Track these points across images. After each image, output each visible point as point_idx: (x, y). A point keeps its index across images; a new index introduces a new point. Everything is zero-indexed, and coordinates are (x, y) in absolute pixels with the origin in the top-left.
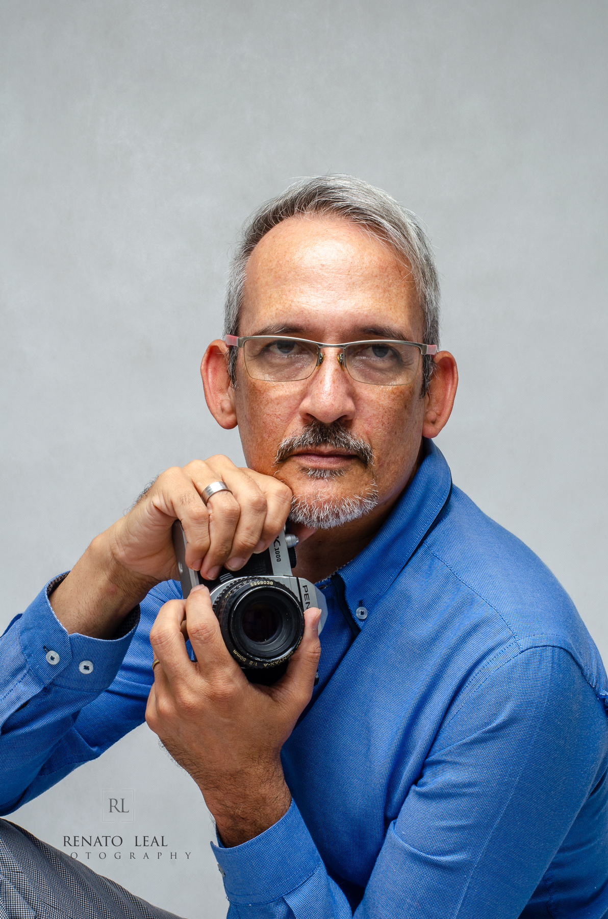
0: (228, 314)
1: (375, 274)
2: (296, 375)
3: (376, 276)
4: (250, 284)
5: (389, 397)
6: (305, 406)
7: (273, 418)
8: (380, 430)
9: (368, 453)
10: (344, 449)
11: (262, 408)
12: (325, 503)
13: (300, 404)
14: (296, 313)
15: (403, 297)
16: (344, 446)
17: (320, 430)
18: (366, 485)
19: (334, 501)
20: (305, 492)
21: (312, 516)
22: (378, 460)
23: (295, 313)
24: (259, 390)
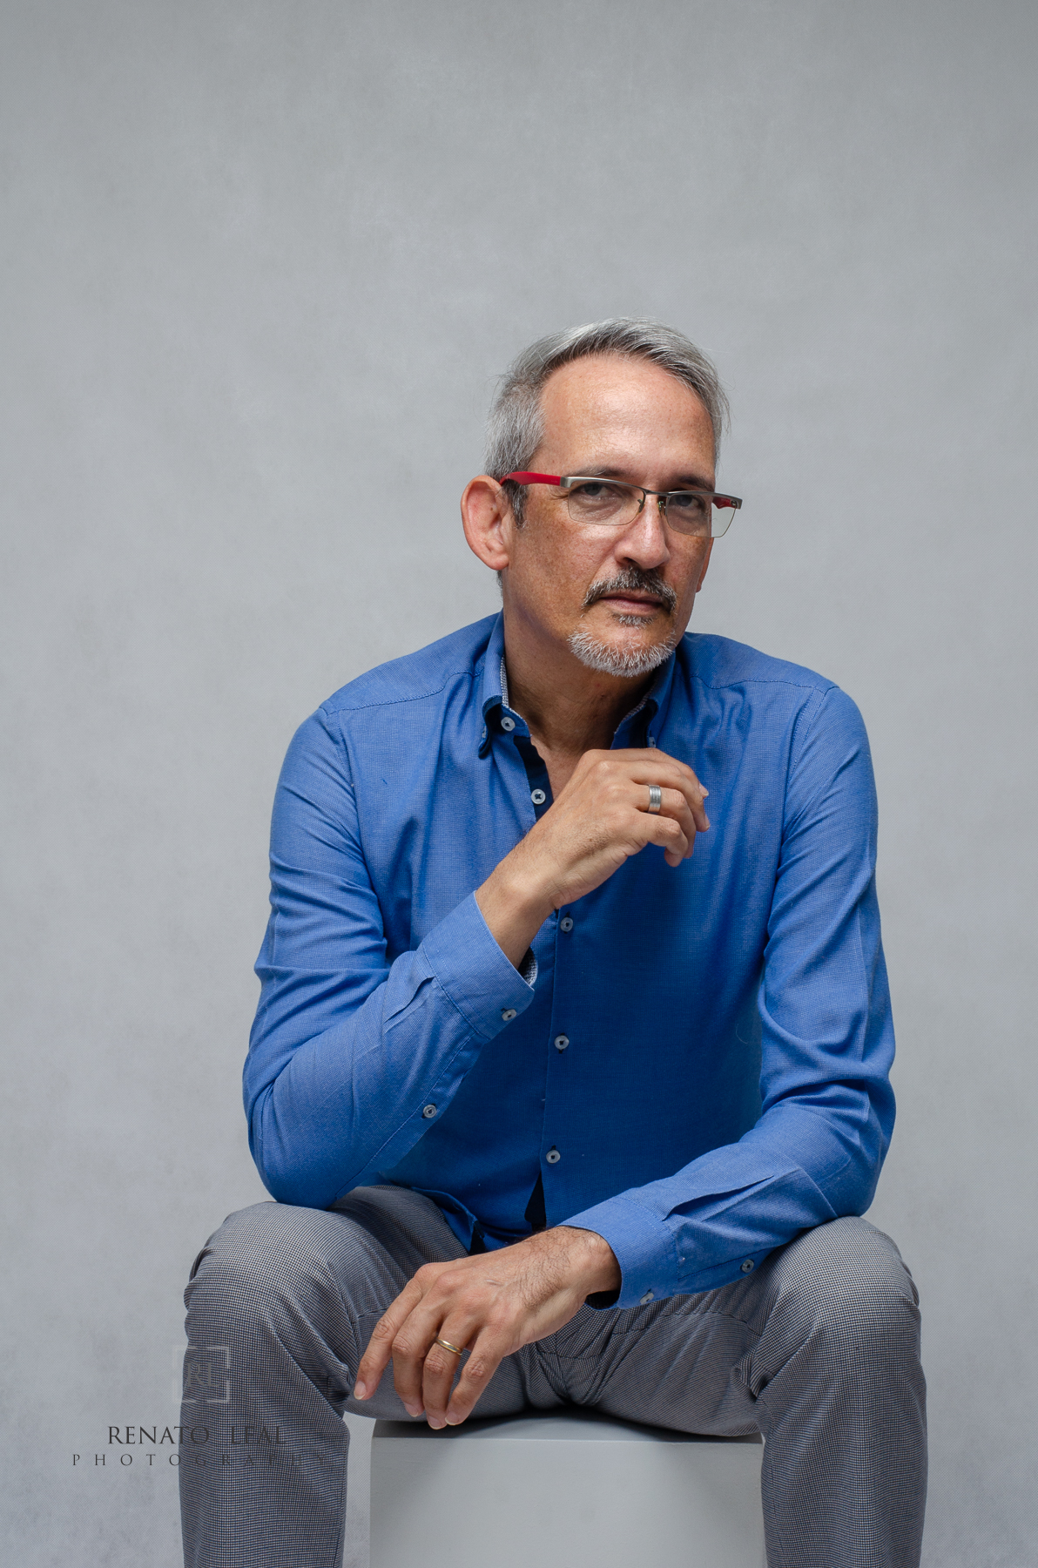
5: (694, 546)
6: (625, 550)
8: (684, 578)
9: (674, 602)
11: (571, 548)
12: (636, 651)
13: (613, 547)
14: (619, 457)
16: (658, 592)
17: (638, 574)
19: (644, 650)
21: (622, 664)
24: (569, 530)
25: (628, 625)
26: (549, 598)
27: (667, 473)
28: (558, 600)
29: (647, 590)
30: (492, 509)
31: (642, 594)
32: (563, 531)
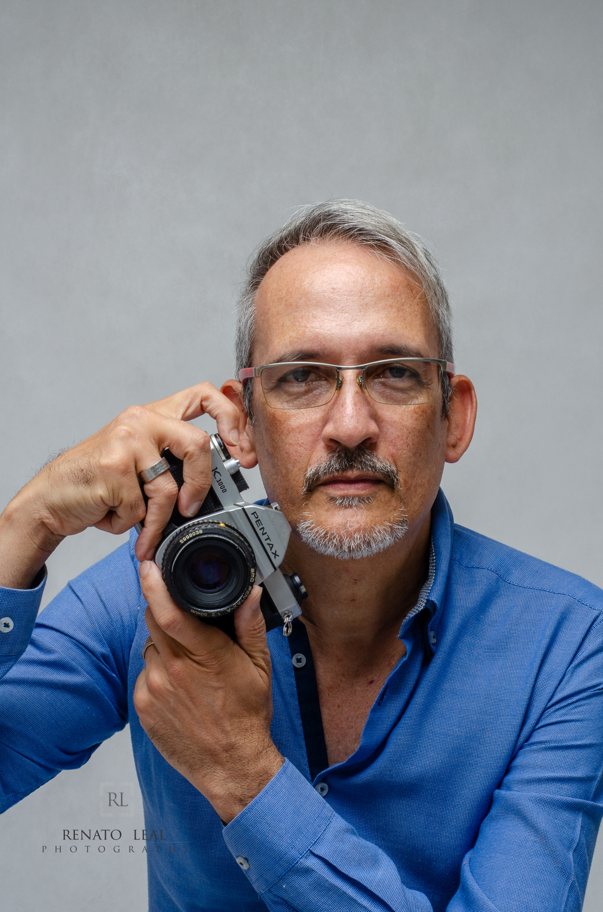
0: (240, 351)
1: (387, 293)
2: (316, 402)
3: (389, 296)
4: (261, 316)
5: (412, 417)
6: (327, 431)
7: (296, 447)
8: (405, 451)
9: (395, 477)
10: (370, 473)
11: (284, 438)
12: (355, 532)
13: (322, 431)
14: (311, 339)
15: (417, 315)
16: (370, 469)
17: (346, 454)
18: (395, 510)
19: (365, 530)
20: (334, 523)
21: (343, 547)
22: (405, 483)
23: (309, 339)
24: (279, 420)
25: (346, 507)
31: (354, 473)
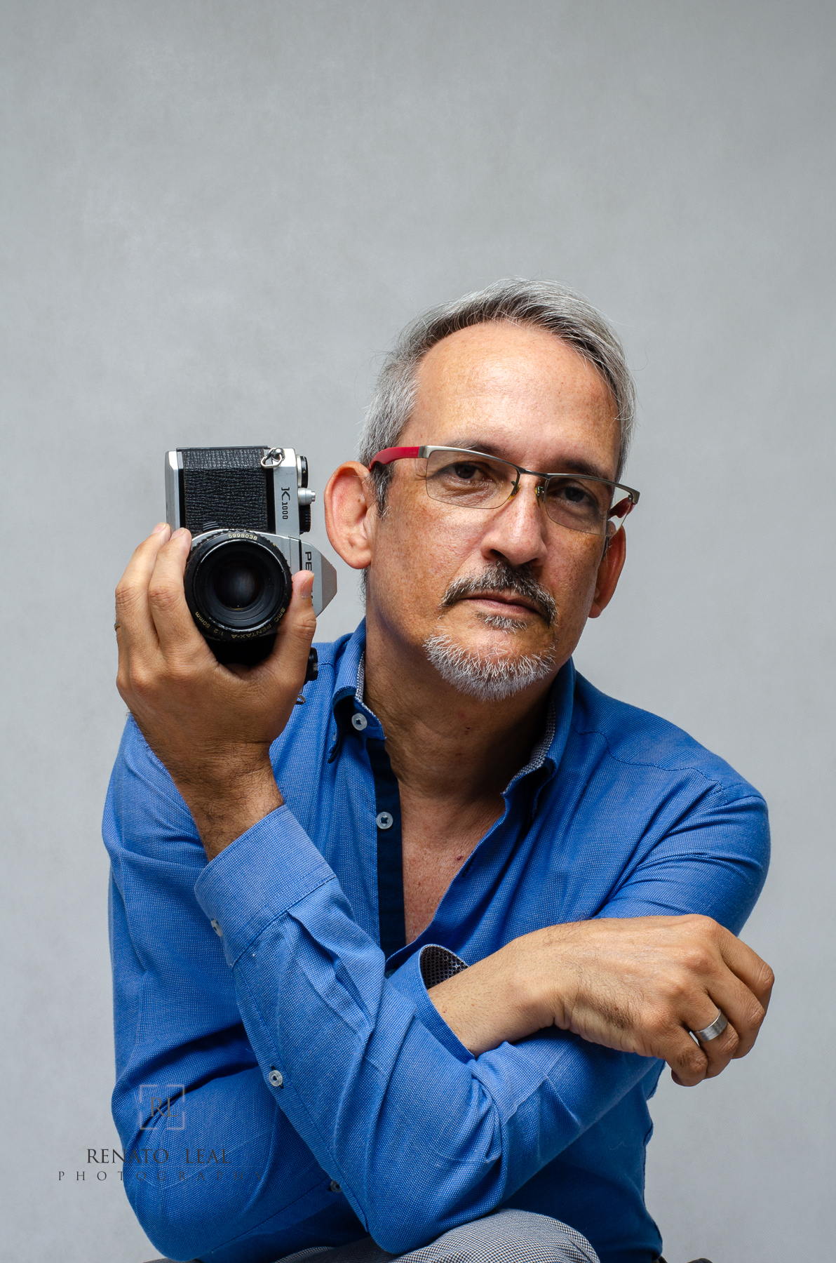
6: (489, 541)
7: (445, 550)
8: (566, 585)
9: (554, 609)
10: (529, 598)
12: (500, 658)
13: (482, 537)
17: (507, 571)
18: (545, 646)
19: (511, 658)
20: (477, 643)
21: (483, 674)
22: (561, 621)
24: (430, 515)
25: (495, 628)
26: (405, 597)
27: (550, 454)
28: (414, 599)
29: (518, 591)
30: (359, 501)
31: (512, 595)
32: (426, 518)
